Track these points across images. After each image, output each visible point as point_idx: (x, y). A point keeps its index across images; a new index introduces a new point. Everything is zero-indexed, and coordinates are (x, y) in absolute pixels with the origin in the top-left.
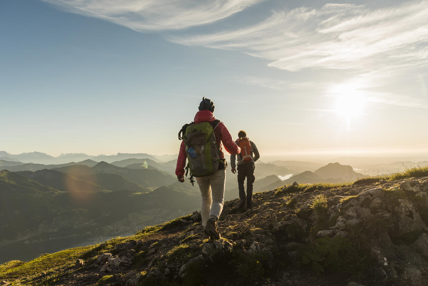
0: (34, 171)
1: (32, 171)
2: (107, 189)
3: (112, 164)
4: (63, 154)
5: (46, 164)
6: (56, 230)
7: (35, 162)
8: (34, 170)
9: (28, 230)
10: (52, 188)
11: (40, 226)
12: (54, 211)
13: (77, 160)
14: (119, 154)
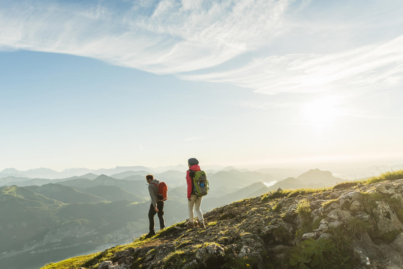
0: (40, 186)
1: (39, 186)
2: (107, 200)
3: (111, 177)
4: (66, 169)
5: (51, 179)
6: (60, 240)
7: (41, 177)
8: (40, 184)
9: (34, 241)
10: (56, 200)
11: (45, 236)
12: (58, 222)
13: (79, 175)
14: (117, 167)
